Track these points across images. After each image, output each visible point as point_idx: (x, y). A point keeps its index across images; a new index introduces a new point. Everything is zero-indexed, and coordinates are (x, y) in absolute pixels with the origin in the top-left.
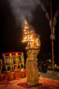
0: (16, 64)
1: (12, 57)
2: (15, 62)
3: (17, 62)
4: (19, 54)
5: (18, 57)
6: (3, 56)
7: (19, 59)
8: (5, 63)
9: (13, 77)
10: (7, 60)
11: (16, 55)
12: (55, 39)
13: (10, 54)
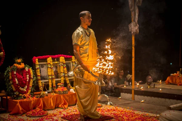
0: (61, 78)
1: (52, 64)
2: (58, 74)
3: (62, 74)
4: (66, 59)
5: (64, 64)
6: (35, 61)
7: (65, 69)
8: (39, 76)
9: (53, 103)
10: (42, 69)
11: (60, 60)
12: (138, 31)
13: (48, 59)
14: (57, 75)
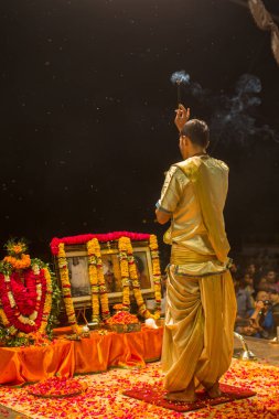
0: (122, 290)
1: (99, 255)
2: (114, 280)
3: (126, 282)
4: (135, 243)
5: (130, 255)
6: (58, 250)
7: (133, 268)
8: (66, 286)
9: (104, 355)
10: (74, 269)
11: (121, 245)
13: (90, 244)
14: (112, 283)
